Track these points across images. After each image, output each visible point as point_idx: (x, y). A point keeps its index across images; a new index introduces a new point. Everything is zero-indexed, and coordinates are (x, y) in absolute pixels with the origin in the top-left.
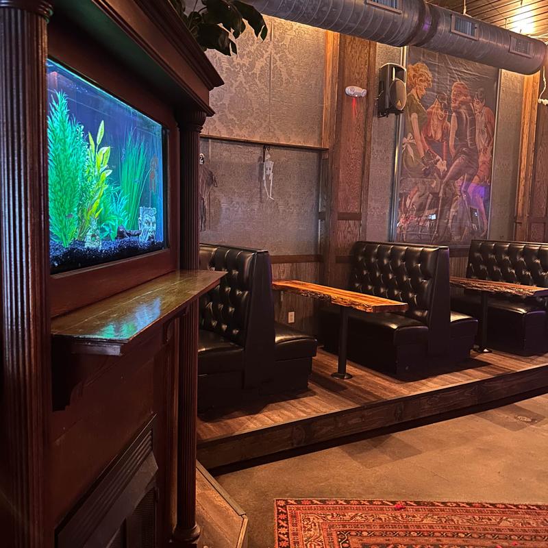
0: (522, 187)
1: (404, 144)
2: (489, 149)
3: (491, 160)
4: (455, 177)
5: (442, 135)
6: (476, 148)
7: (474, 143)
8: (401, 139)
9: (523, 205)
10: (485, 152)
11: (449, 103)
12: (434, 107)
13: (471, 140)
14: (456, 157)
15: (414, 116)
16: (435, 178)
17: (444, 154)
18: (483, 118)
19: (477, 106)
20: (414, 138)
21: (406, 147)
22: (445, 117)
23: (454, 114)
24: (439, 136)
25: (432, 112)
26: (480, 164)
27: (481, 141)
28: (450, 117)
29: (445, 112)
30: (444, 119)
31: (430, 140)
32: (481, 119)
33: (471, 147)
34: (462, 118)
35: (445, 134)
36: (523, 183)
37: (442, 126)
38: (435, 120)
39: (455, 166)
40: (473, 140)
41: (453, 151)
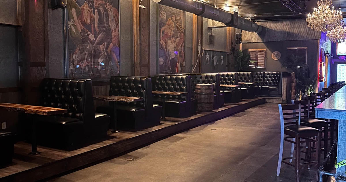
0: (136, 49)
1: (69, 25)
2: (117, 29)
3: (119, 35)
4: (100, 43)
5: (91, 21)
6: (110, 28)
7: (109, 26)
8: (67, 22)
9: (137, 58)
10: (115, 31)
11: (93, 4)
12: (84, 6)
13: (107, 24)
14: (99, 33)
15: (73, 10)
16: (89, 44)
17: (93, 31)
18: (112, 13)
19: (109, 7)
20: (74, 22)
21: (70, 26)
22: (91, 11)
23: (96, 10)
24: (89, 21)
25: (83, 9)
26: (113, 37)
27: (112, 25)
28: (94, 12)
29: (91, 9)
30: (91, 12)
31: (84, 23)
32: (111, 14)
33: (108, 28)
34: (101, 12)
35: (92, 20)
36: (136, 47)
37: (90, 16)
38: (86, 13)
39: (99, 37)
40: (108, 24)
41: (97, 30)
